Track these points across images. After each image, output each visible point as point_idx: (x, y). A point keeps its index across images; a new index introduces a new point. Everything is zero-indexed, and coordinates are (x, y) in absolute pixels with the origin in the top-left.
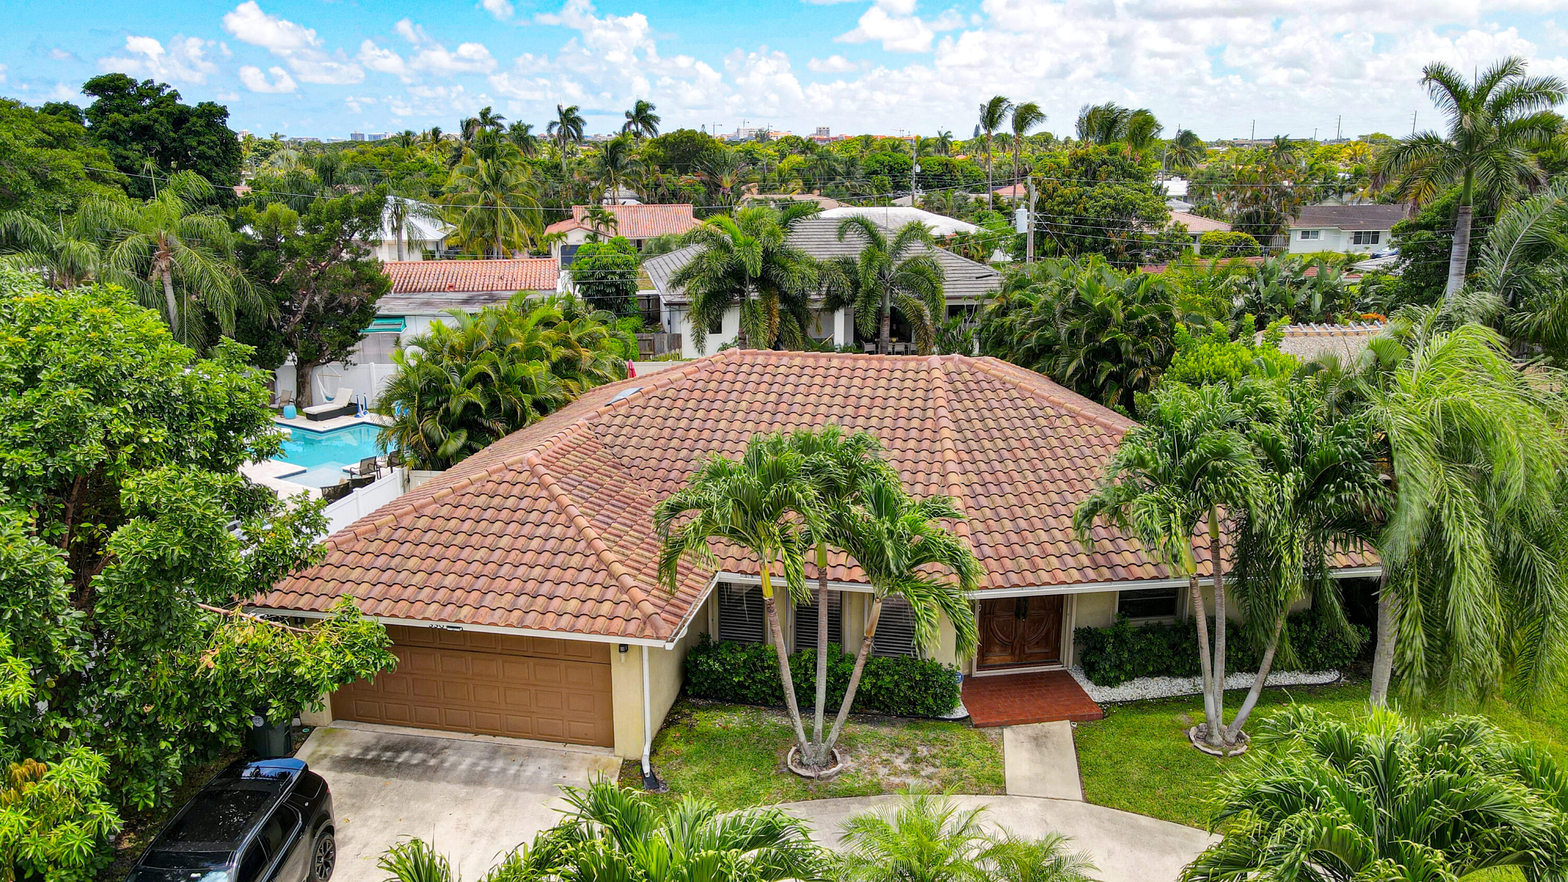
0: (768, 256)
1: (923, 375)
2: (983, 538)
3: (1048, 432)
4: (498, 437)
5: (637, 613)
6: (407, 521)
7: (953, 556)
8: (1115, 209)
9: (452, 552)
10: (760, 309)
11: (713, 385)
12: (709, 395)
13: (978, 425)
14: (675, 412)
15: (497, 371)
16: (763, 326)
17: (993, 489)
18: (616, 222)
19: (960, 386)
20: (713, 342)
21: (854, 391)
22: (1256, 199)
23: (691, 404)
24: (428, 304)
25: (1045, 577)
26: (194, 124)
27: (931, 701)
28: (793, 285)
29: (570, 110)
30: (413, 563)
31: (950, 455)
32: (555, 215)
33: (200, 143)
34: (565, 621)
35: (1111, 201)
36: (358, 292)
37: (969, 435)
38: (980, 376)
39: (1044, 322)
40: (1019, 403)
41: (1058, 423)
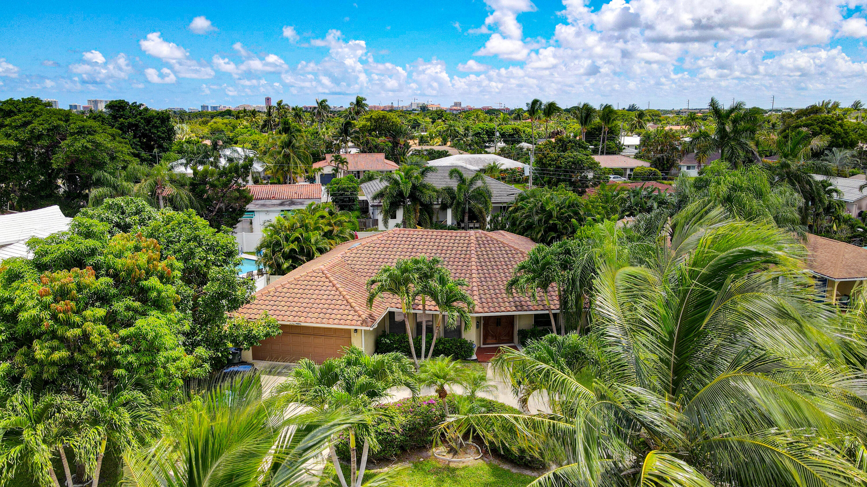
0: (414, 187)
1: (467, 238)
2: (482, 296)
3: (512, 259)
4: (304, 262)
5: (360, 319)
6: (280, 289)
7: (463, 298)
8: (573, 163)
9: (296, 300)
10: (411, 210)
11: (388, 242)
12: (387, 246)
13: (486, 256)
14: (374, 252)
15: (302, 236)
16: (413, 217)
17: (488, 279)
18: (347, 163)
19: (481, 242)
20: (392, 222)
21: (441, 244)
22: (662, 151)
23: (380, 249)
24: (264, 205)
25: (503, 309)
26: (155, 123)
27: (463, 353)
28: (426, 199)
29: (324, 101)
30: (283, 303)
31: (474, 267)
32: (317, 157)
33: (158, 131)
34: (336, 321)
35: (572, 160)
36: (240, 203)
37: (482, 260)
38: (489, 238)
39: (530, 216)
40: (502, 248)
41: (516, 256)
